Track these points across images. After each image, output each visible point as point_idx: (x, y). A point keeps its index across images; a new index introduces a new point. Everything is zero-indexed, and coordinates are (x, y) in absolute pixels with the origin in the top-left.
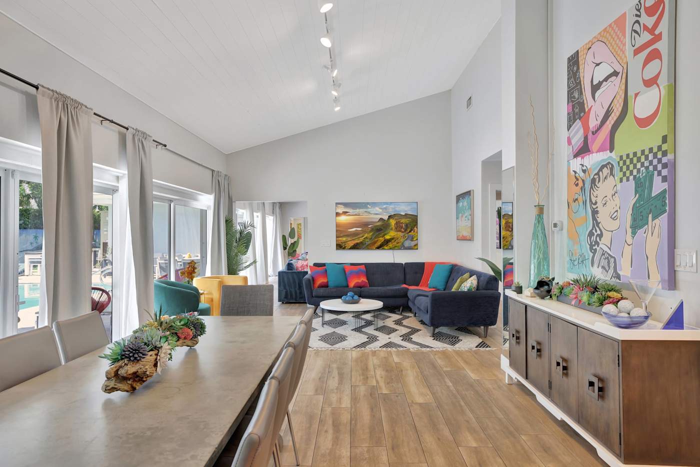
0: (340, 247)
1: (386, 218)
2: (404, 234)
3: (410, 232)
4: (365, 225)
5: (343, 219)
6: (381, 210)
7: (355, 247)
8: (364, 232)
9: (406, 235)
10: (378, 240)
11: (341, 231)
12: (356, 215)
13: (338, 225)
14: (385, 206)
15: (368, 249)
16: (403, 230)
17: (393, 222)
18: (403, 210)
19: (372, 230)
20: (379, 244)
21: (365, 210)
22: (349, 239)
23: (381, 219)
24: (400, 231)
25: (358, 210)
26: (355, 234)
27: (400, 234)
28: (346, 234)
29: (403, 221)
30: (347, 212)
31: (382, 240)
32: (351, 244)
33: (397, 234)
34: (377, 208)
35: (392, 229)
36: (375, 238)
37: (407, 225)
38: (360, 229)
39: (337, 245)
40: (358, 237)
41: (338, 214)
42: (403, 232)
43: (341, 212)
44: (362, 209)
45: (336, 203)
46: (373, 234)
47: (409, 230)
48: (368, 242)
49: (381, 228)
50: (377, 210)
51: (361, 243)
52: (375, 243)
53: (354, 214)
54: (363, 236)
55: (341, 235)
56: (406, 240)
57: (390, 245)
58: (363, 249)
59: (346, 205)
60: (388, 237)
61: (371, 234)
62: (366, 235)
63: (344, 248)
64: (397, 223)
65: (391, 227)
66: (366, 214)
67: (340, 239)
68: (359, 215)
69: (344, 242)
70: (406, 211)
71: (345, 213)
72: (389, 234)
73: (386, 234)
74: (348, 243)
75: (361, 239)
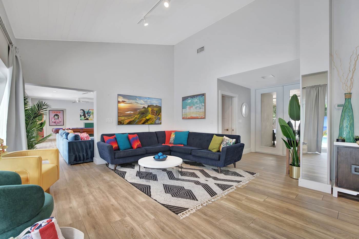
0: (120, 123)
1: (146, 107)
2: (155, 116)
3: (158, 115)
4: (135, 110)
5: (122, 105)
6: (144, 102)
7: (130, 123)
8: (135, 114)
9: (157, 117)
10: (142, 120)
11: (120, 113)
12: (130, 104)
13: (119, 109)
14: (146, 100)
15: (137, 124)
16: (155, 114)
17: (150, 109)
18: (155, 103)
19: (139, 113)
20: (143, 121)
21: (135, 101)
22: (126, 118)
23: (144, 107)
24: (154, 115)
25: (131, 101)
26: (130, 115)
27: (154, 116)
28: (124, 115)
29: (155, 109)
30: (125, 101)
31: (144, 119)
32: (127, 121)
33: (152, 116)
34: (142, 101)
35: (149, 113)
36: (141, 118)
37: (157, 112)
38: (133, 112)
39: (118, 122)
40: (132, 117)
41: (119, 102)
42: (155, 115)
43: (121, 101)
44: (134, 100)
45: (118, 95)
46: (140, 116)
47: (158, 114)
48: (137, 120)
49: (144, 112)
50: (142, 102)
51: (133, 121)
52: (141, 121)
53: (129, 103)
54: (134, 117)
55: (121, 115)
56: (157, 120)
57: (149, 122)
58: (135, 124)
59: (124, 96)
60: (147, 118)
61: (139, 115)
62: (136, 116)
63: (123, 124)
64: (152, 110)
65: (149, 112)
66: (136, 103)
67: (121, 118)
68: (132, 104)
69: (123, 120)
70: (156, 104)
71: (123, 102)
72: (148, 116)
73: (146, 116)
74: (126, 120)
75: (133, 119)
